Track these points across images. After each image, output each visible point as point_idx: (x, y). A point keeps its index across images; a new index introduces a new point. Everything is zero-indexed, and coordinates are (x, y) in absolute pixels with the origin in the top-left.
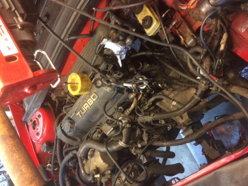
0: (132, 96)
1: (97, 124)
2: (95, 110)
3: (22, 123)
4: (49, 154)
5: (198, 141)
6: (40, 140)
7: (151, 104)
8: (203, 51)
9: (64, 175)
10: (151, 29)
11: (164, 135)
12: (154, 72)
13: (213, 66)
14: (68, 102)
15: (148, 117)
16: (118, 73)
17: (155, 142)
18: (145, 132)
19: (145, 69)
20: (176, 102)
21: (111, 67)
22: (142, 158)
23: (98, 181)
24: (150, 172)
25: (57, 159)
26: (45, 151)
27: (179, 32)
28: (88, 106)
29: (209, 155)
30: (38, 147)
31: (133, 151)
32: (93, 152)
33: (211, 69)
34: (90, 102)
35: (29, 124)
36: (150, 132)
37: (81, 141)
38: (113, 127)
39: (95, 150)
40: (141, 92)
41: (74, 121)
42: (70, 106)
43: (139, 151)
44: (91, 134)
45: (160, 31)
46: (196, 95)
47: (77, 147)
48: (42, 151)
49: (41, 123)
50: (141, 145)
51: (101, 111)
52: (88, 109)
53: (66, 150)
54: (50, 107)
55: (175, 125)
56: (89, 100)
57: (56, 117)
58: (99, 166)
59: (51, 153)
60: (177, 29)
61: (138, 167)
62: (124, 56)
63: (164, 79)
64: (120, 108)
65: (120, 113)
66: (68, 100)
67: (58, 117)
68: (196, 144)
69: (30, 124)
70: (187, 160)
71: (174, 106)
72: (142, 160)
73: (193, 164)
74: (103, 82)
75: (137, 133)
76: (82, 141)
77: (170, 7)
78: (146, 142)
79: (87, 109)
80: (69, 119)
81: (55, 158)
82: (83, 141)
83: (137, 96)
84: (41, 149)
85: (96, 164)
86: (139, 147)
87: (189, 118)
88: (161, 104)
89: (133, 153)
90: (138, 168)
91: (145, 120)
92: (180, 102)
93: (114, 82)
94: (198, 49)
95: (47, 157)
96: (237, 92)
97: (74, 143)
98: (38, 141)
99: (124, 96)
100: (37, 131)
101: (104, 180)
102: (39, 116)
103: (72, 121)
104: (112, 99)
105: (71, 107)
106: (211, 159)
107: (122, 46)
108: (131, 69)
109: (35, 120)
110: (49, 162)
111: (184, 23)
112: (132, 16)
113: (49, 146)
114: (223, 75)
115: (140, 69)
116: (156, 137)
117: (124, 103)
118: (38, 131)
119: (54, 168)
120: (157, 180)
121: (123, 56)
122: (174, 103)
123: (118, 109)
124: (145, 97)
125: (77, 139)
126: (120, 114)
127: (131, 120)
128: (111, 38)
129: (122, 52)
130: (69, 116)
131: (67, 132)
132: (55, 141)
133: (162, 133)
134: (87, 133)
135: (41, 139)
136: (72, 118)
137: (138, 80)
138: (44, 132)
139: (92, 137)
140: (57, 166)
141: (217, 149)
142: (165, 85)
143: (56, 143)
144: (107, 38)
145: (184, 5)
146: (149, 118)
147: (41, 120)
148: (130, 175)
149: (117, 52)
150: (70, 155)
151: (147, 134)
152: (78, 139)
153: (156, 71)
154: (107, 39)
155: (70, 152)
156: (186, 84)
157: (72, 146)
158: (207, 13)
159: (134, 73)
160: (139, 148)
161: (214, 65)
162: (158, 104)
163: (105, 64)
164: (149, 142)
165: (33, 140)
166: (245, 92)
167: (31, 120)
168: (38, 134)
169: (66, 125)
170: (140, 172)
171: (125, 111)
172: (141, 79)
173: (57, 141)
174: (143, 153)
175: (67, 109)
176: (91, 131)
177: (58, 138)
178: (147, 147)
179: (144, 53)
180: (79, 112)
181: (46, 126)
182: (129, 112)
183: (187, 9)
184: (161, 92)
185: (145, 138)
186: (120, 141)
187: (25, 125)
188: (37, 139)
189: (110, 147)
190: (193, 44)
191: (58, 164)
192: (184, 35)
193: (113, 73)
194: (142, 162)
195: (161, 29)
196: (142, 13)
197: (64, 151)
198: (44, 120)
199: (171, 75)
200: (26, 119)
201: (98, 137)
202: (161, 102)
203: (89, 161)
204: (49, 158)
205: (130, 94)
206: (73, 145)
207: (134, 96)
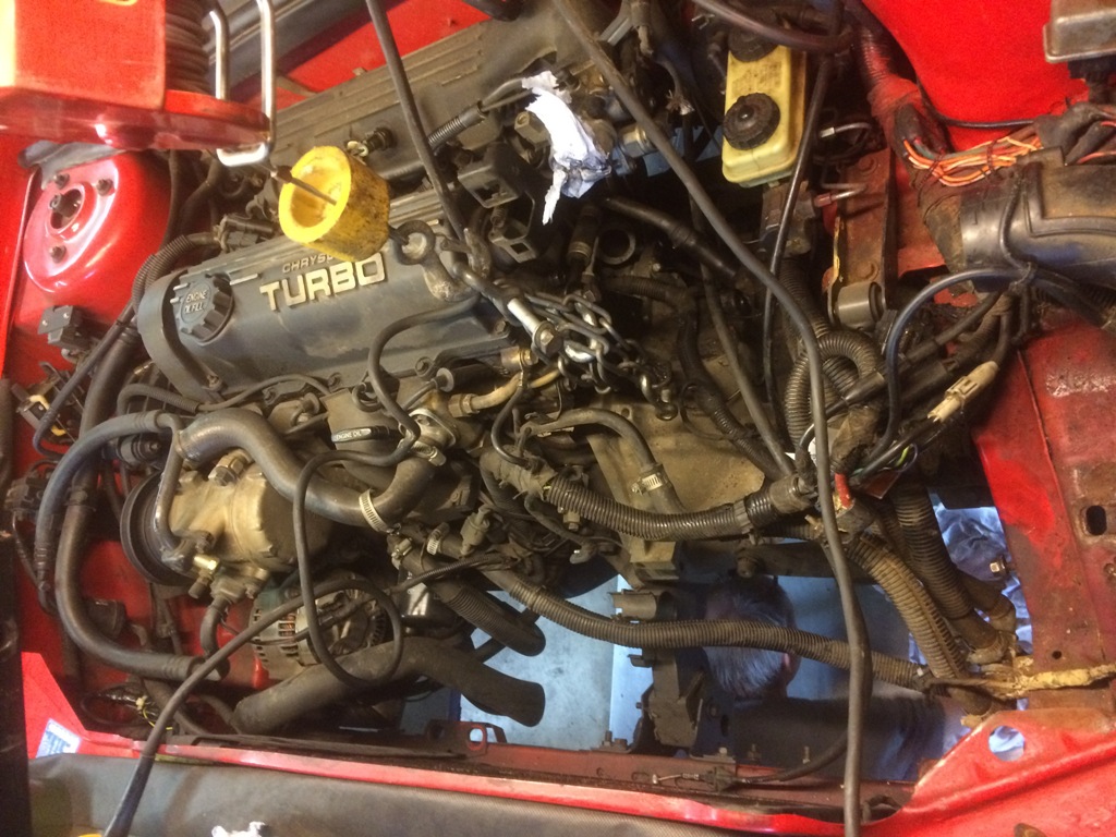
0: (516, 359)
1: (320, 373)
2: (342, 320)
3: (19, 162)
4: (63, 359)
5: (651, 657)
6: (57, 284)
7: (572, 429)
8: (872, 375)
9: (77, 473)
10: (747, 157)
11: (547, 560)
12: (658, 309)
13: (867, 451)
14: (255, 210)
15: (527, 475)
16: (517, 241)
17: (499, 569)
18: (481, 513)
19: (634, 278)
20: (663, 482)
21: (505, 197)
22: (416, 591)
23: (199, 580)
24: (412, 660)
25: (86, 394)
26: (51, 339)
27: (843, 234)
28: (324, 286)
29: (657, 722)
30: (32, 304)
31: (398, 550)
32: (241, 466)
33: (856, 458)
34: (342, 277)
35: (43, 187)
36: (501, 525)
37: (219, 392)
38: (371, 428)
39: (253, 462)
40: (560, 364)
41: (237, 304)
42: (255, 232)
43: (417, 563)
44: (272, 394)
45: (777, 184)
46: (743, 509)
47: (192, 408)
48: (40, 332)
49: (96, 220)
50: (441, 546)
51: (367, 337)
52: (316, 298)
53: (139, 388)
54: (170, 177)
55: (611, 550)
56: (340, 267)
57: (173, 235)
58: (234, 529)
59: (73, 361)
60: (846, 217)
61: (379, 614)
62: (586, 187)
63: (677, 366)
64: (445, 372)
65: (435, 391)
66: (262, 202)
67: (181, 242)
68: (635, 661)
69: (50, 188)
70: (580, 670)
71: (644, 489)
72: (414, 599)
73: (593, 695)
74: (438, 248)
75: (455, 497)
76: (224, 394)
77: (874, 114)
78: (464, 551)
79: (312, 296)
80: (222, 282)
81: (80, 388)
82: (225, 398)
83: (534, 371)
84: (39, 319)
85: (226, 518)
86: (428, 549)
87: (674, 559)
88: (605, 452)
89: (393, 560)
90: (377, 618)
91: (508, 476)
92: (676, 488)
93: (476, 274)
94: (861, 356)
95: (47, 364)
96: (890, 584)
97: (186, 385)
98: (49, 282)
99: (488, 338)
100: (61, 239)
101: (220, 590)
102: (106, 186)
103: (226, 299)
104: (434, 320)
105: (255, 237)
106: (657, 738)
107: (598, 150)
108: (581, 248)
109: (82, 189)
110: (46, 388)
111: (882, 212)
112: (715, 47)
113: (78, 330)
114: (884, 498)
115: (617, 261)
116: (512, 550)
117: (474, 361)
118: (70, 242)
119: (53, 423)
120: (421, 696)
121: (578, 183)
122: (653, 482)
123: (433, 373)
124: (563, 391)
125: (208, 377)
126: (430, 398)
127: (458, 440)
128: (576, 86)
129: (583, 169)
130: (228, 272)
131: (184, 330)
132: (115, 328)
133: (543, 550)
134: (260, 380)
135: (63, 283)
136: (235, 290)
137: (580, 317)
138: (89, 265)
139: (272, 407)
140: (69, 423)
141: (698, 719)
142: (665, 396)
143: (117, 336)
144: (561, 73)
145: (928, 153)
146: (528, 481)
147: (104, 206)
148: (335, 628)
149: (565, 159)
150: (146, 421)
151: (486, 525)
152: (212, 377)
153: (668, 311)
154: (557, 82)
155: (149, 409)
156: (743, 438)
157: (172, 389)
158: (973, 258)
159: (584, 270)
160: (427, 554)
161: (876, 451)
162: (594, 442)
163: (488, 172)
164: (476, 557)
165: (26, 264)
166: (916, 603)
167: (63, 181)
168: (60, 254)
169: (194, 300)
170: (375, 636)
171: (457, 397)
172: (588, 319)
173: (122, 330)
174: (431, 582)
175: (237, 233)
176: (283, 382)
177: (133, 320)
178: (459, 568)
179: (665, 224)
180: (275, 285)
181: (109, 245)
182: (469, 411)
183: (928, 173)
184: (635, 405)
185: (472, 532)
186: (367, 493)
187: (27, 178)
188: (45, 271)
189: (316, 491)
190: (857, 322)
191: (77, 418)
192: (853, 259)
193: (501, 225)
194: (406, 608)
195: (787, 180)
196: (758, 66)
197: (128, 390)
198: (116, 212)
199: (712, 365)
200: (45, 160)
201: (295, 422)
202: (612, 441)
203: (206, 488)
204: (52, 372)
205: (514, 345)
206: (177, 387)
207: (522, 361)
